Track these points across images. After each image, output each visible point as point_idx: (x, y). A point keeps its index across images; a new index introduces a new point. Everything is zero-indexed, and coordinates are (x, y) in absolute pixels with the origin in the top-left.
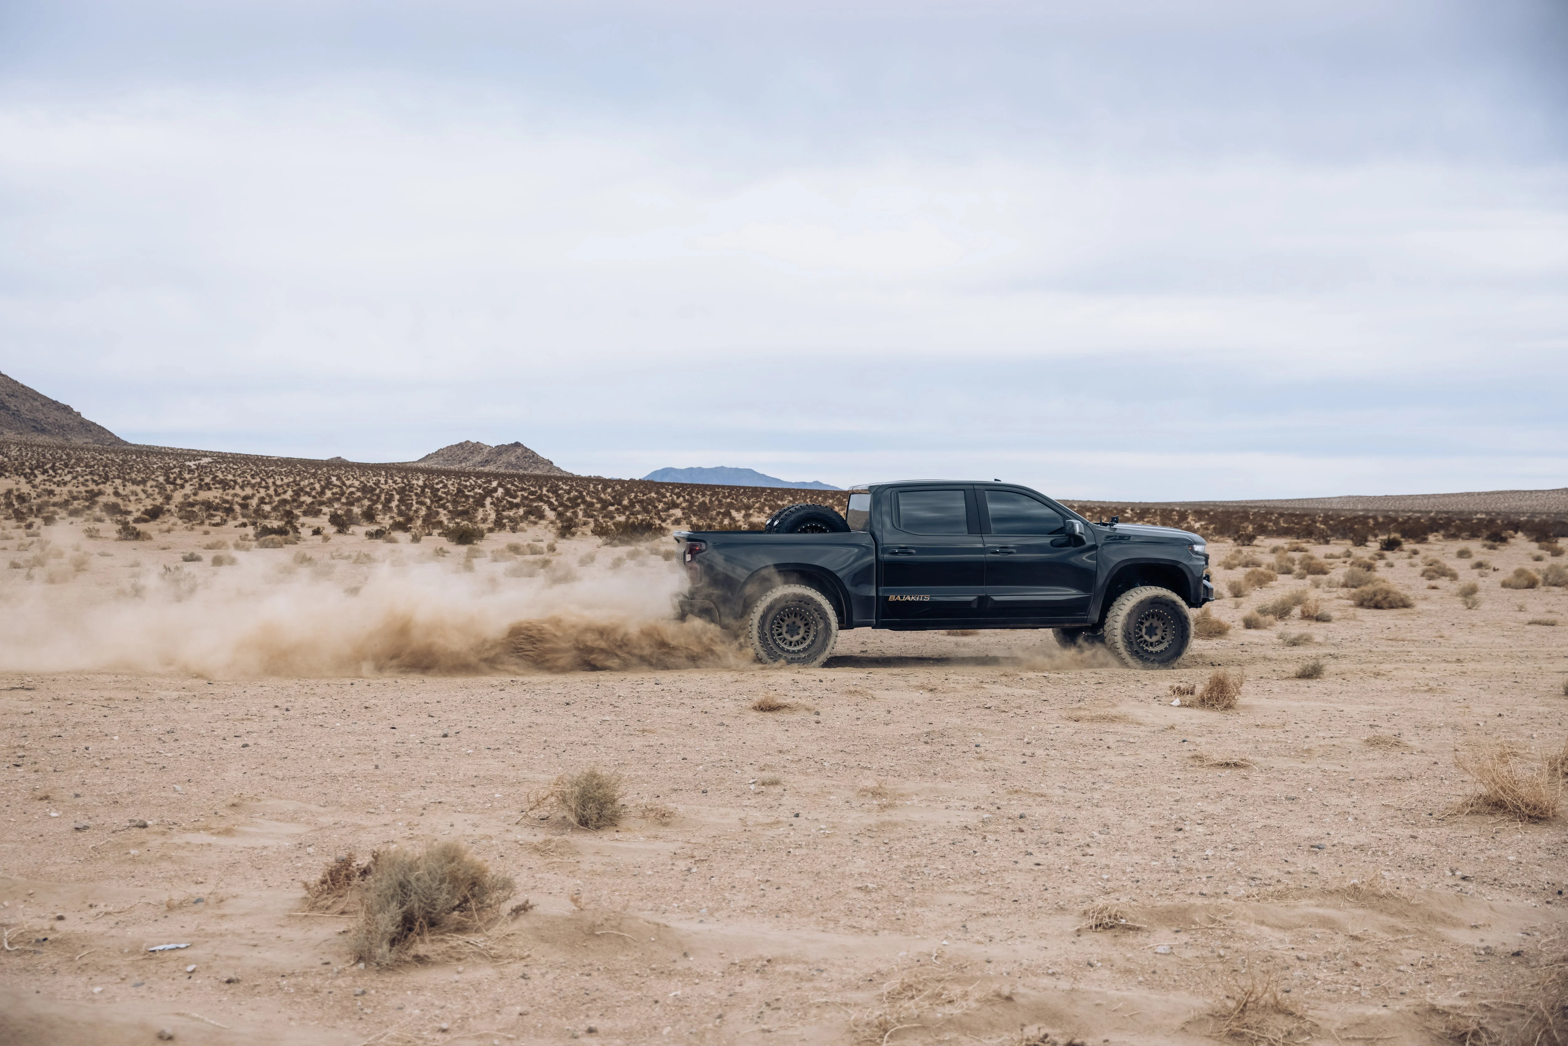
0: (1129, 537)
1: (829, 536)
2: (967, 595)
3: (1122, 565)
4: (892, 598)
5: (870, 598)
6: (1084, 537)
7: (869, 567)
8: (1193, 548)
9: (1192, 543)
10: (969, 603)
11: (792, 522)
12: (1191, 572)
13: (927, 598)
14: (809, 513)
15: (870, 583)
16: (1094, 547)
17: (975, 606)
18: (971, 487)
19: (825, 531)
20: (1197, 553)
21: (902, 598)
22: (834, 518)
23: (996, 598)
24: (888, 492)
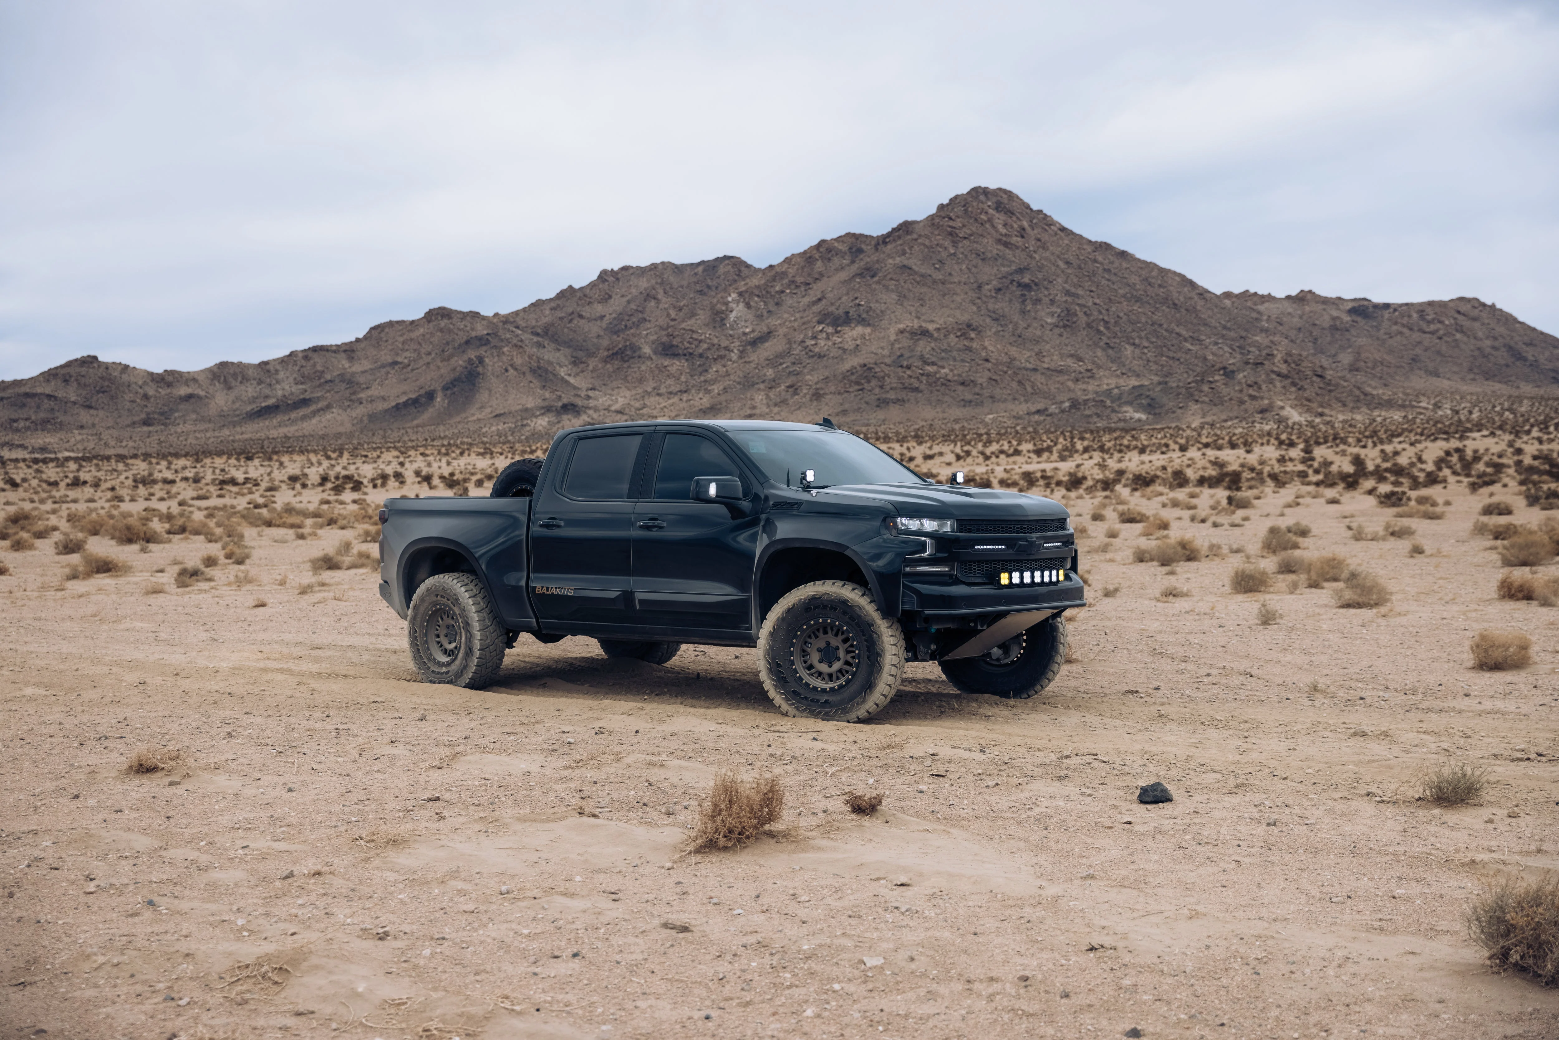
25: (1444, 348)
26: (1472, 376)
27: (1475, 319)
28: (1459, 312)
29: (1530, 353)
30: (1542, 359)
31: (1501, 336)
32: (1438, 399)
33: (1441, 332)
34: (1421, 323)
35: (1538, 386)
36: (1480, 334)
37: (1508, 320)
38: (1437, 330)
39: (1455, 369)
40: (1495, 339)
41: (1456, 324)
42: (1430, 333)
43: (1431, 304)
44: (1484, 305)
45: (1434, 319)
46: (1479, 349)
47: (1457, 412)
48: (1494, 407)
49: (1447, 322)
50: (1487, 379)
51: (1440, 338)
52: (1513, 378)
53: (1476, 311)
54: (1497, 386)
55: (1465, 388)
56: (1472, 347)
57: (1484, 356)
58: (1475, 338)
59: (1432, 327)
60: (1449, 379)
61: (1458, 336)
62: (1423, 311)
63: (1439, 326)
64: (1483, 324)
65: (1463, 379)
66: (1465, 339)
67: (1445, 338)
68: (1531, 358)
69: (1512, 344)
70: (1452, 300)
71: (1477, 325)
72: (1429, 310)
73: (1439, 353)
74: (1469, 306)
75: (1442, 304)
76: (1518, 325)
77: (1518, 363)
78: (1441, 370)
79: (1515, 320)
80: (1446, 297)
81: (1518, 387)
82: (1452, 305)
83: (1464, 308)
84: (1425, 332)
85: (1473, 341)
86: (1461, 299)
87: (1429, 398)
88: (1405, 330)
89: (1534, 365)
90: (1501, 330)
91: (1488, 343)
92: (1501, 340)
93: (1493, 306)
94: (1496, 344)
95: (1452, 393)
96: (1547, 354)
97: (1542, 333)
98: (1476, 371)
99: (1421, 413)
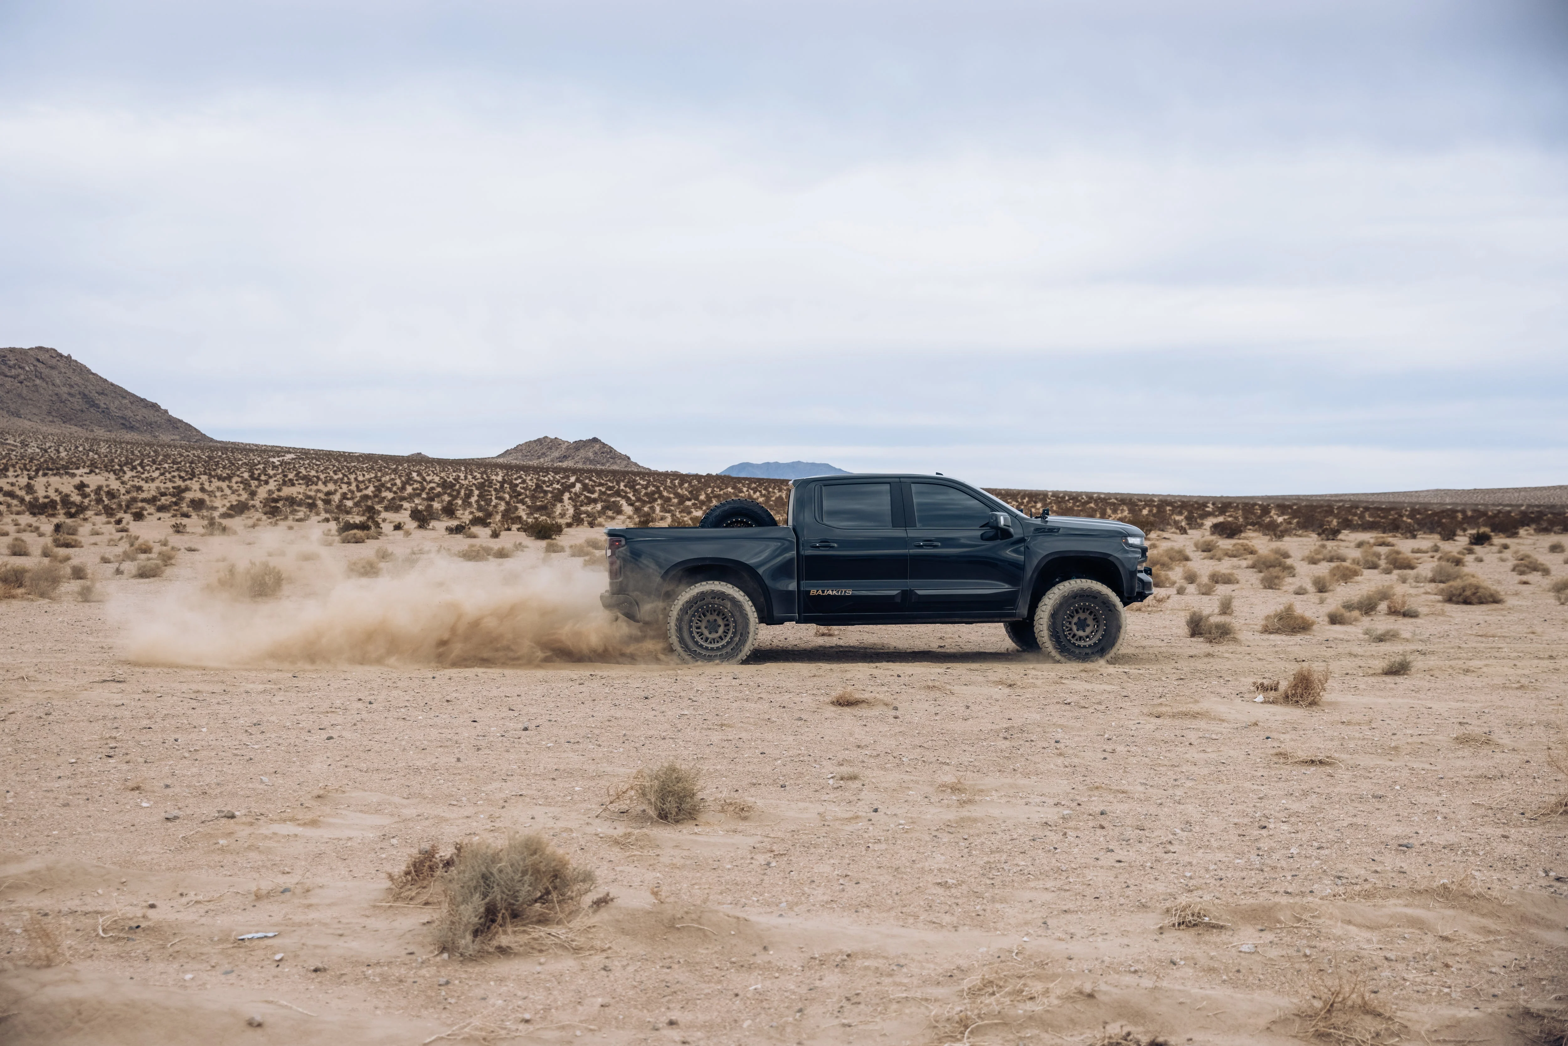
0: (1059, 529)
1: (754, 530)
2: (890, 589)
3: (1050, 558)
4: (813, 592)
5: (791, 593)
6: (1012, 530)
7: (791, 560)
8: (1127, 540)
9: (1126, 535)
10: (893, 597)
11: (716, 516)
12: (1123, 565)
13: (849, 592)
14: (734, 508)
15: (790, 576)
16: (1022, 540)
17: (898, 600)
18: (898, 480)
19: (751, 526)
20: (1132, 546)
21: (823, 592)
22: (760, 512)
23: (920, 592)
24: (812, 485)
25: (25, 392)
26: (51, 418)
27: (52, 368)
28: (38, 360)
29: (102, 401)
30: (112, 407)
31: (77, 384)
32: (22, 437)
33: (22, 377)
34: (4, 367)
35: (110, 431)
36: (58, 381)
37: (82, 370)
38: (18, 375)
39: (35, 411)
40: (71, 386)
41: (36, 370)
42: (11, 377)
43: (12, 350)
44: (61, 356)
45: (15, 365)
46: (57, 394)
47: (46, 451)
48: (77, 447)
49: (27, 368)
50: (64, 422)
51: (21, 383)
52: (87, 423)
53: (54, 361)
54: (74, 429)
55: (45, 428)
56: (50, 392)
57: (61, 402)
58: (54, 385)
59: (13, 372)
60: (29, 420)
61: (38, 382)
62: (5, 357)
63: (20, 371)
64: (60, 373)
65: (42, 421)
66: (44, 385)
67: (25, 383)
68: (103, 405)
69: (87, 392)
70: (31, 349)
71: (54, 373)
72: (10, 356)
73: (20, 395)
74: (47, 356)
75: (22, 352)
76: (91, 376)
77: (92, 410)
78: (22, 411)
79: (89, 371)
80: (26, 346)
81: (92, 431)
82: (31, 353)
83: (42, 357)
84: (6, 376)
85: (51, 387)
86: (40, 348)
87: (13, 436)
89: (106, 412)
90: (76, 379)
91: (65, 389)
92: (76, 388)
93: (69, 357)
94: (73, 391)
95: (34, 433)
96: (117, 403)
97: (112, 385)
98: (54, 414)
99: (13, 451)
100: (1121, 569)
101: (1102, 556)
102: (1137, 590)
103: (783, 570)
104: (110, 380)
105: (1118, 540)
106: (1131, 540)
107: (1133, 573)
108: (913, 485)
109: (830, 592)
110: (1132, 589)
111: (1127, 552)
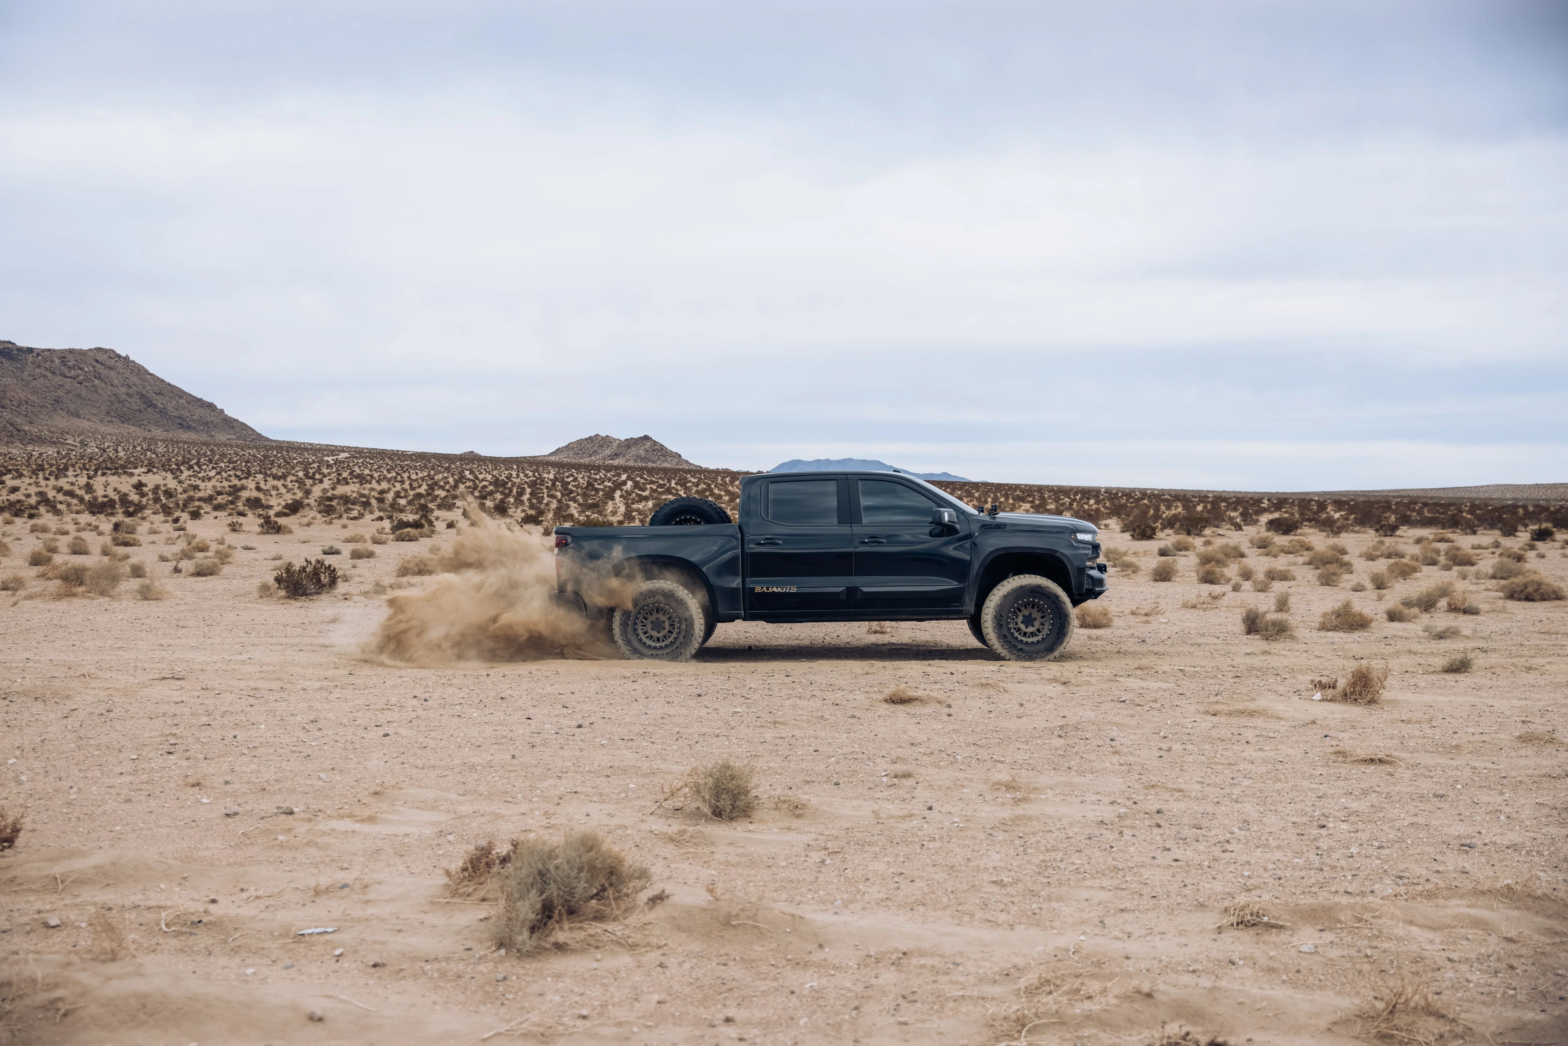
0: (1005, 525)
1: (703, 528)
2: (834, 585)
3: (995, 555)
4: (758, 589)
5: (736, 590)
6: (958, 526)
7: (736, 558)
8: (1076, 536)
9: (1076, 530)
10: (838, 594)
11: (666, 513)
12: (1070, 561)
13: (794, 590)
14: (682, 505)
15: (735, 574)
16: (969, 536)
17: (844, 597)
18: (844, 477)
19: (699, 523)
21: (768, 589)
22: (708, 509)
23: (865, 590)
24: (759, 482)
25: (84, 393)
26: (109, 419)
27: (111, 368)
28: (97, 361)
29: (159, 401)
30: (169, 408)
31: (134, 385)
32: (82, 437)
33: (82, 378)
34: (63, 368)
35: (167, 431)
36: (116, 382)
37: (140, 371)
38: (78, 376)
39: (94, 411)
40: (129, 387)
41: (95, 371)
42: (71, 377)
43: (71, 351)
44: (119, 356)
45: (74, 366)
46: (115, 395)
47: (105, 451)
48: (135, 447)
49: (86, 369)
50: (122, 422)
51: (81, 383)
52: (145, 422)
53: (113, 361)
54: (132, 429)
55: (104, 428)
56: (109, 393)
57: (120, 402)
58: (112, 385)
59: (73, 373)
60: (89, 420)
61: (97, 382)
62: (64, 358)
63: (79, 371)
64: (118, 373)
65: (101, 421)
66: (103, 385)
67: (84, 383)
68: (160, 405)
69: (144, 392)
70: (90, 350)
71: (113, 373)
72: (70, 357)
73: (79, 396)
74: (106, 356)
75: (81, 353)
76: (148, 376)
77: (149, 410)
78: (81, 412)
79: (146, 371)
80: (85, 347)
81: (150, 431)
82: (90, 354)
83: (102, 357)
84: (66, 377)
85: (109, 387)
86: (99, 349)
87: (73, 436)
88: (48, 374)
89: (163, 412)
90: (134, 379)
91: (123, 390)
92: (134, 388)
93: (127, 358)
94: (131, 391)
95: (93, 433)
96: (174, 402)
97: (169, 385)
98: (112, 414)
99: (72, 450)
100: (1068, 565)
101: (1047, 552)
102: (1086, 587)
103: (729, 568)
104: (167, 380)
105: (1066, 536)
106: (1080, 536)
107: (1082, 571)
108: (860, 482)
109: (775, 590)
110: (1081, 585)
111: (1078, 548)
